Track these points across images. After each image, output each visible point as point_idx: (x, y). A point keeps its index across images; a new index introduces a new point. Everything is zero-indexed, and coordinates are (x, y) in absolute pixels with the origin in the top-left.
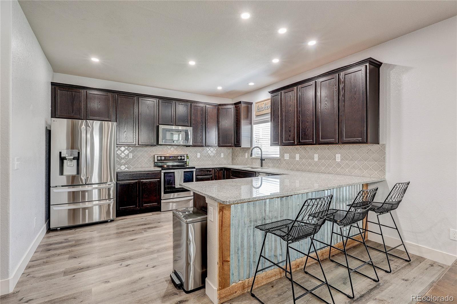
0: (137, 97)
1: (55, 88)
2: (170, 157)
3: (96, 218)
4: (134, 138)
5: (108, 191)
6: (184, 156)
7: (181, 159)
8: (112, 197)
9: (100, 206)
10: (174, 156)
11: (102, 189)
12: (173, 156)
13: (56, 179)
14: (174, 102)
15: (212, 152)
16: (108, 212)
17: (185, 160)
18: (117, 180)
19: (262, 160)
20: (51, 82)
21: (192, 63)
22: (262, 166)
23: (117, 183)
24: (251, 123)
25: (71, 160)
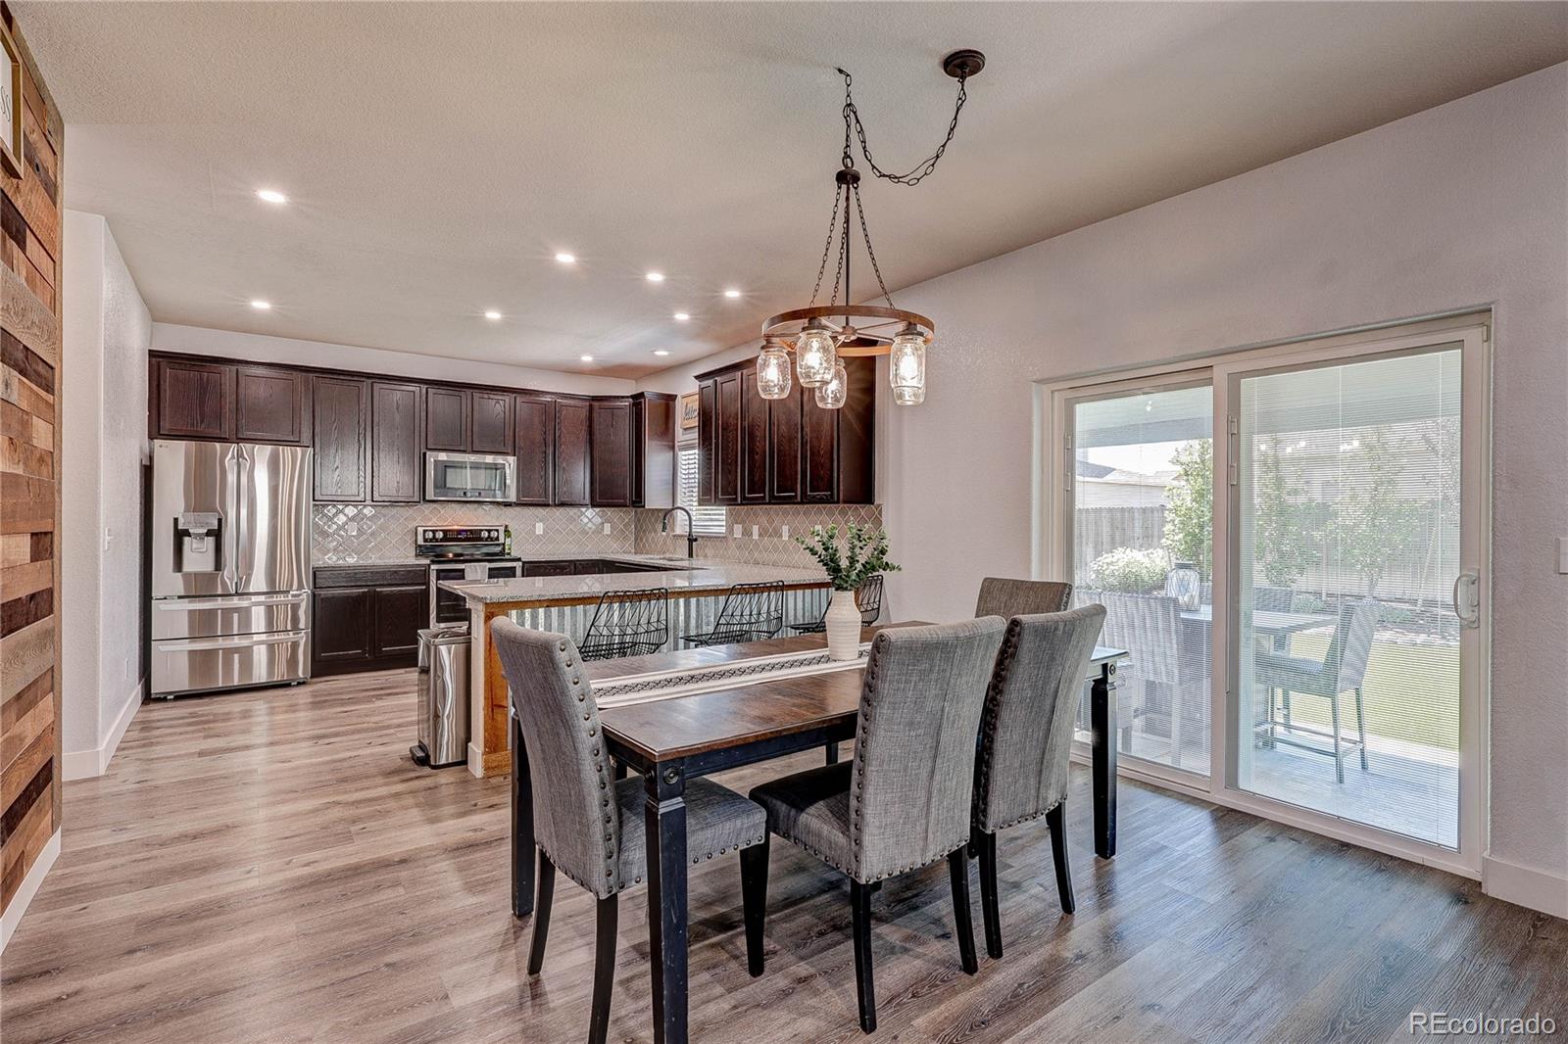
0: (370, 381)
1: (159, 363)
2: (459, 532)
3: (260, 675)
4: (362, 485)
5: (292, 611)
6: (497, 531)
7: (489, 538)
8: (302, 625)
9: (271, 647)
10: (471, 531)
11: (277, 606)
12: (466, 531)
13: (166, 579)
14: (469, 392)
15: (590, 520)
16: (292, 662)
17: (502, 541)
18: (315, 588)
19: (691, 540)
20: (150, 351)
21: (493, 315)
22: (691, 555)
23: (314, 595)
24: (673, 448)
25: (200, 537)
